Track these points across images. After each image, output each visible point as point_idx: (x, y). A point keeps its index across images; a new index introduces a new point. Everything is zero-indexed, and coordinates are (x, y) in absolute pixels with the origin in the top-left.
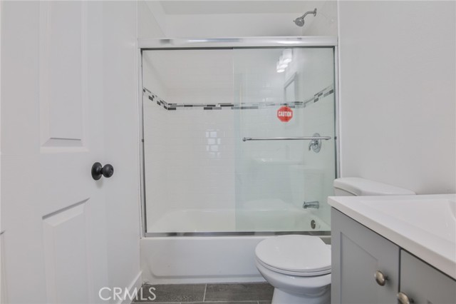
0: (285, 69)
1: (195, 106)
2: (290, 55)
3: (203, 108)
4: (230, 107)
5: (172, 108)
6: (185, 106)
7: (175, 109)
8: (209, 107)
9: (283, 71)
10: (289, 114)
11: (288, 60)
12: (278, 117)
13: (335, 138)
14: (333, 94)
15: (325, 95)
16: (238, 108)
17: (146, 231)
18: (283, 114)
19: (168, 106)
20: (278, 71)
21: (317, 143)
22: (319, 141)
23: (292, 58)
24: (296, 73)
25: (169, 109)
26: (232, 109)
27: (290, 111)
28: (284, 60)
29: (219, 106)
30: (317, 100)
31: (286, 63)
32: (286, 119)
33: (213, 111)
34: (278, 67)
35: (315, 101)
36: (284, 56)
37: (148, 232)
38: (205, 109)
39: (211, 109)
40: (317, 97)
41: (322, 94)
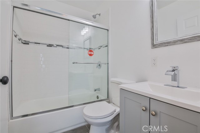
0: (85, 34)
1: (41, 44)
2: (88, 29)
3: (46, 45)
4: (62, 47)
5: (26, 43)
6: (35, 43)
7: (28, 44)
8: (50, 46)
9: (84, 34)
10: (92, 53)
11: (87, 31)
12: (89, 54)
13: (108, 64)
14: (107, 47)
15: (103, 47)
16: (65, 48)
17: (12, 116)
18: (90, 53)
19: (23, 42)
20: (82, 34)
21: (100, 65)
22: (101, 64)
23: (89, 30)
24: (90, 36)
25: (24, 43)
26: (62, 48)
27: (93, 52)
28: (85, 30)
29: (56, 46)
30: (100, 48)
31: (85, 31)
32: (91, 55)
33: (52, 48)
34: (82, 32)
35: (99, 49)
36: (85, 28)
37: (13, 116)
38: (47, 46)
39: (51, 46)
40: (100, 47)
41: (102, 46)
